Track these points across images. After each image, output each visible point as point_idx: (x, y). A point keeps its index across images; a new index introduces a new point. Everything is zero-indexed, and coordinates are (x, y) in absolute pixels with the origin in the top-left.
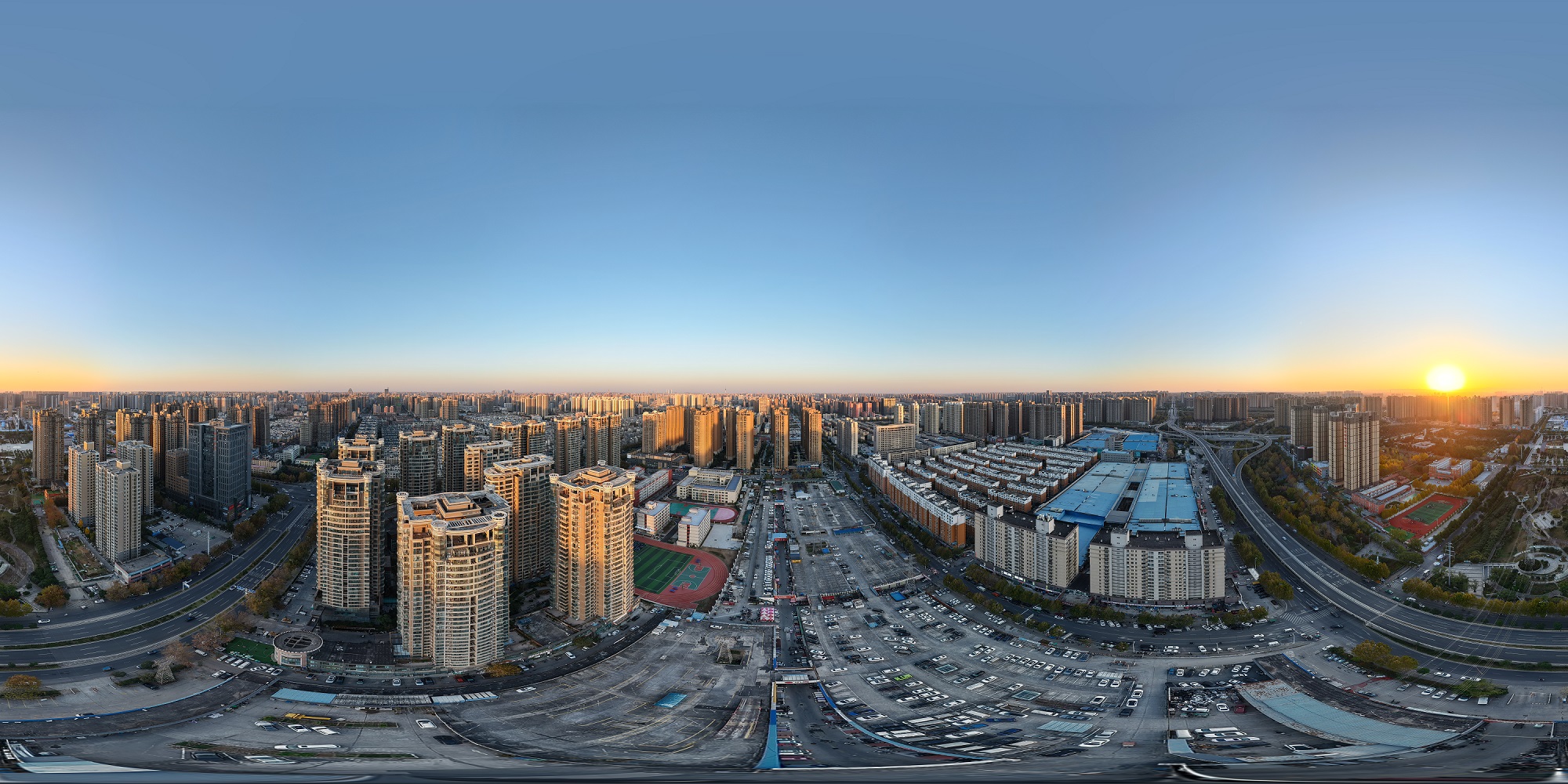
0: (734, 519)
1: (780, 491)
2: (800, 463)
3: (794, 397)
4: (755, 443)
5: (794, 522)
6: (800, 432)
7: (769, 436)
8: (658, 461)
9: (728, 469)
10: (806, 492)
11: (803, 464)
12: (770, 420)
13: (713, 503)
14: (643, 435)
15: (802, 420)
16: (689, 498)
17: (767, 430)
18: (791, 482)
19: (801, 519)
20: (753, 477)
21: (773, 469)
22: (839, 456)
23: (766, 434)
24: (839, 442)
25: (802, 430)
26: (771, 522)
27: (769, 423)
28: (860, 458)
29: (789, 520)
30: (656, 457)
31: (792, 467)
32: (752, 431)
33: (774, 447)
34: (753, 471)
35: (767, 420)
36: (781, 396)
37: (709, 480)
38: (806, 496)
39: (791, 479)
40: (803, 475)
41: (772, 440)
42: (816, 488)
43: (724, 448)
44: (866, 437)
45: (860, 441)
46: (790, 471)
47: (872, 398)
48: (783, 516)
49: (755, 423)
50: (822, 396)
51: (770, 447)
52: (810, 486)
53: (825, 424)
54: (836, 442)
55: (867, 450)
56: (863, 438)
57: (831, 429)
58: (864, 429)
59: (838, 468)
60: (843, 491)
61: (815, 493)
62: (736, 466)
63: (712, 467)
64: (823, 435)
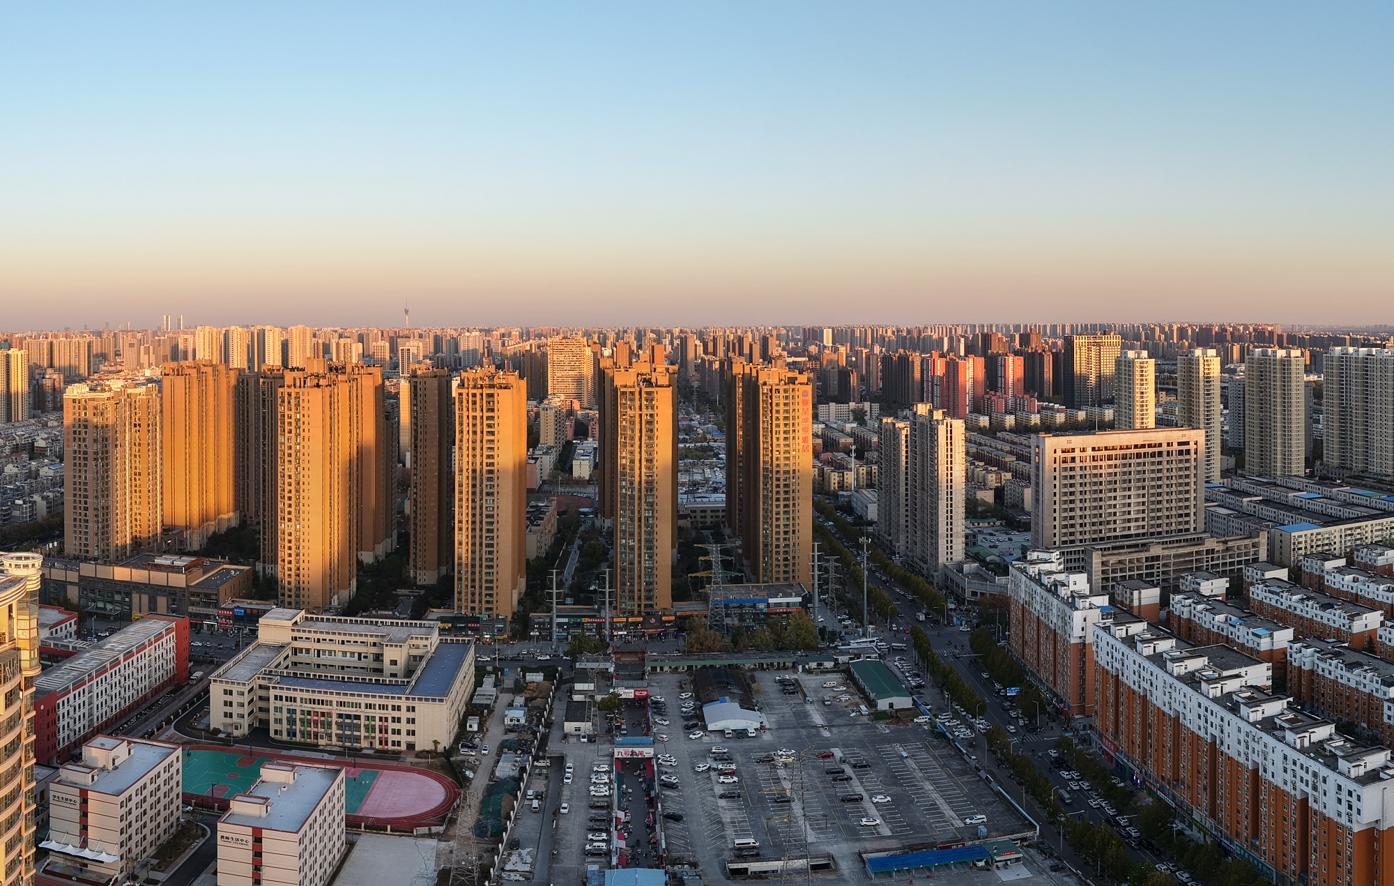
0: (443, 817)
1: (639, 704)
2: (721, 592)
3: (694, 344)
4: (534, 517)
5: (699, 826)
6: (720, 476)
7: (592, 491)
8: (129, 588)
9: (418, 613)
10: (747, 703)
11: (735, 593)
12: (595, 428)
13: (356, 752)
14: (68, 490)
15: (728, 428)
16: (260, 732)
17: (582, 468)
18: (683, 665)
19: (728, 812)
20: (522, 648)
21: (607, 613)
22: (885, 568)
23: (580, 482)
24: (887, 510)
25: (730, 469)
26: (601, 823)
27: (591, 443)
28: (976, 575)
29: (677, 818)
30: (121, 573)
31: (686, 608)
32: (521, 470)
33: (611, 534)
34: (521, 626)
35: (581, 430)
36: (640, 336)
37: (339, 659)
38: (748, 721)
39: (688, 653)
40: (738, 640)
41: (606, 506)
42: (790, 689)
43: (404, 539)
44: (999, 492)
45: (973, 510)
46: (682, 625)
47: (1025, 339)
48: (652, 803)
49: (533, 439)
50: (814, 335)
51: (594, 531)
52: (767, 683)
53: (827, 445)
54: (872, 513)
55: (1003, 543)
56: (988, 496)
57: (853, 463)
58: (990, 461)
59: (882, 615)
60: (903, 702)
61: (786, 709)
62: (451, 607)
63: (352, 609)
64: (820, 487)
